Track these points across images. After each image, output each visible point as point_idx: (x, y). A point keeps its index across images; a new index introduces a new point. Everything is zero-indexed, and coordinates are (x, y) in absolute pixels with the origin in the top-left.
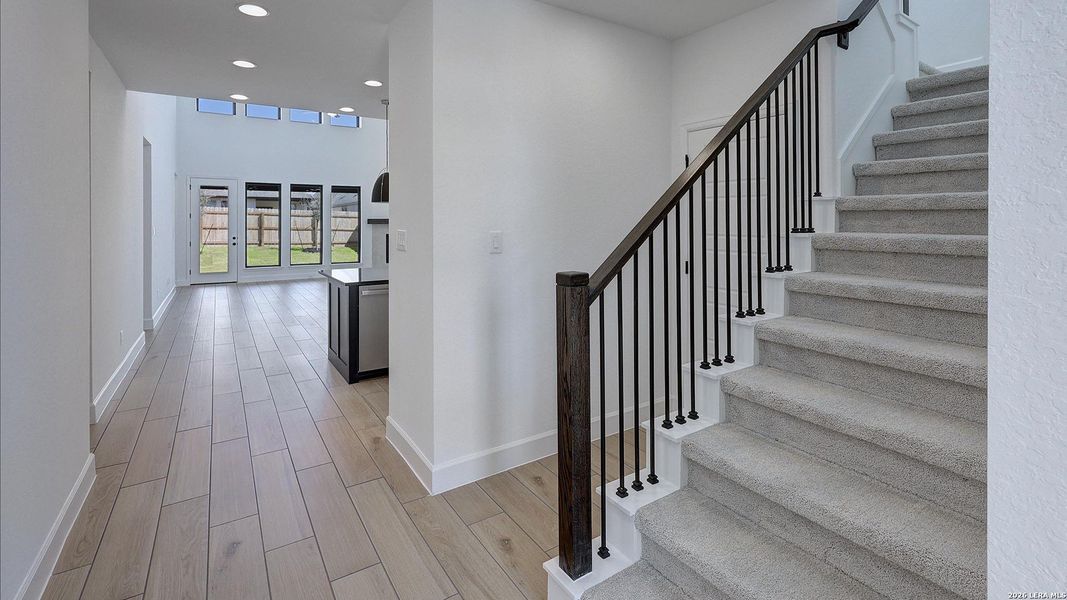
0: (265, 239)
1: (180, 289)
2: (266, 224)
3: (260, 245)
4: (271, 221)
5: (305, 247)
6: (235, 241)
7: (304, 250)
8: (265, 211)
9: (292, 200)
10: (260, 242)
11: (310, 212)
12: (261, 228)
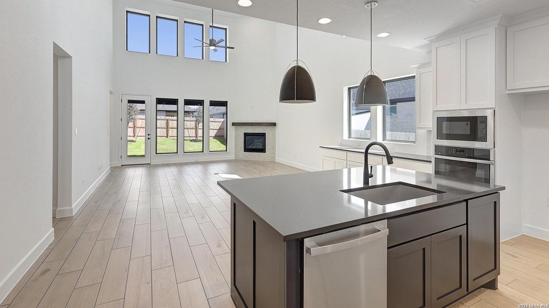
0: (170, 134)
1: (114, 169)
2: (170, 126)
3: (167, 137)
4: (173, 124)
5: (192, 139)
6: (149, 137)
7: (191, 141)
8: (170, 118)
9: (185, 112)
10: (167, 136)
11: (194, 119)
12: (167, 127)
